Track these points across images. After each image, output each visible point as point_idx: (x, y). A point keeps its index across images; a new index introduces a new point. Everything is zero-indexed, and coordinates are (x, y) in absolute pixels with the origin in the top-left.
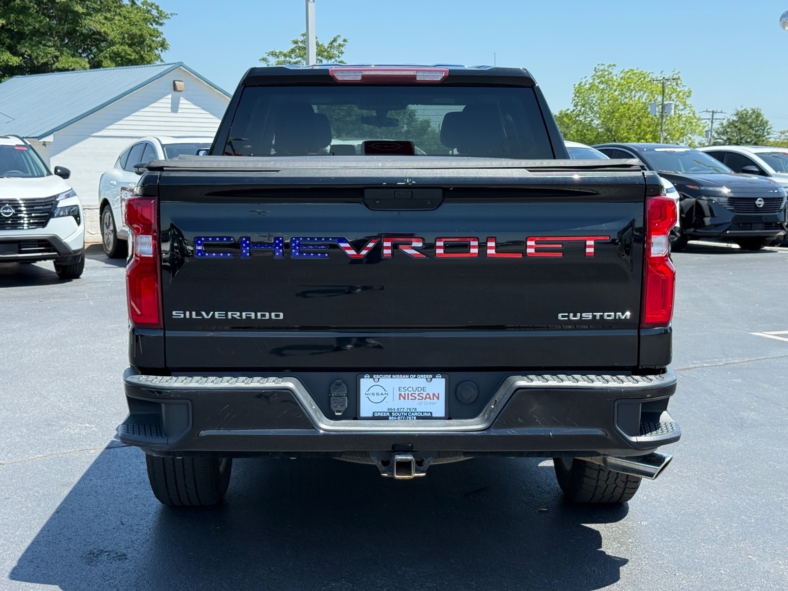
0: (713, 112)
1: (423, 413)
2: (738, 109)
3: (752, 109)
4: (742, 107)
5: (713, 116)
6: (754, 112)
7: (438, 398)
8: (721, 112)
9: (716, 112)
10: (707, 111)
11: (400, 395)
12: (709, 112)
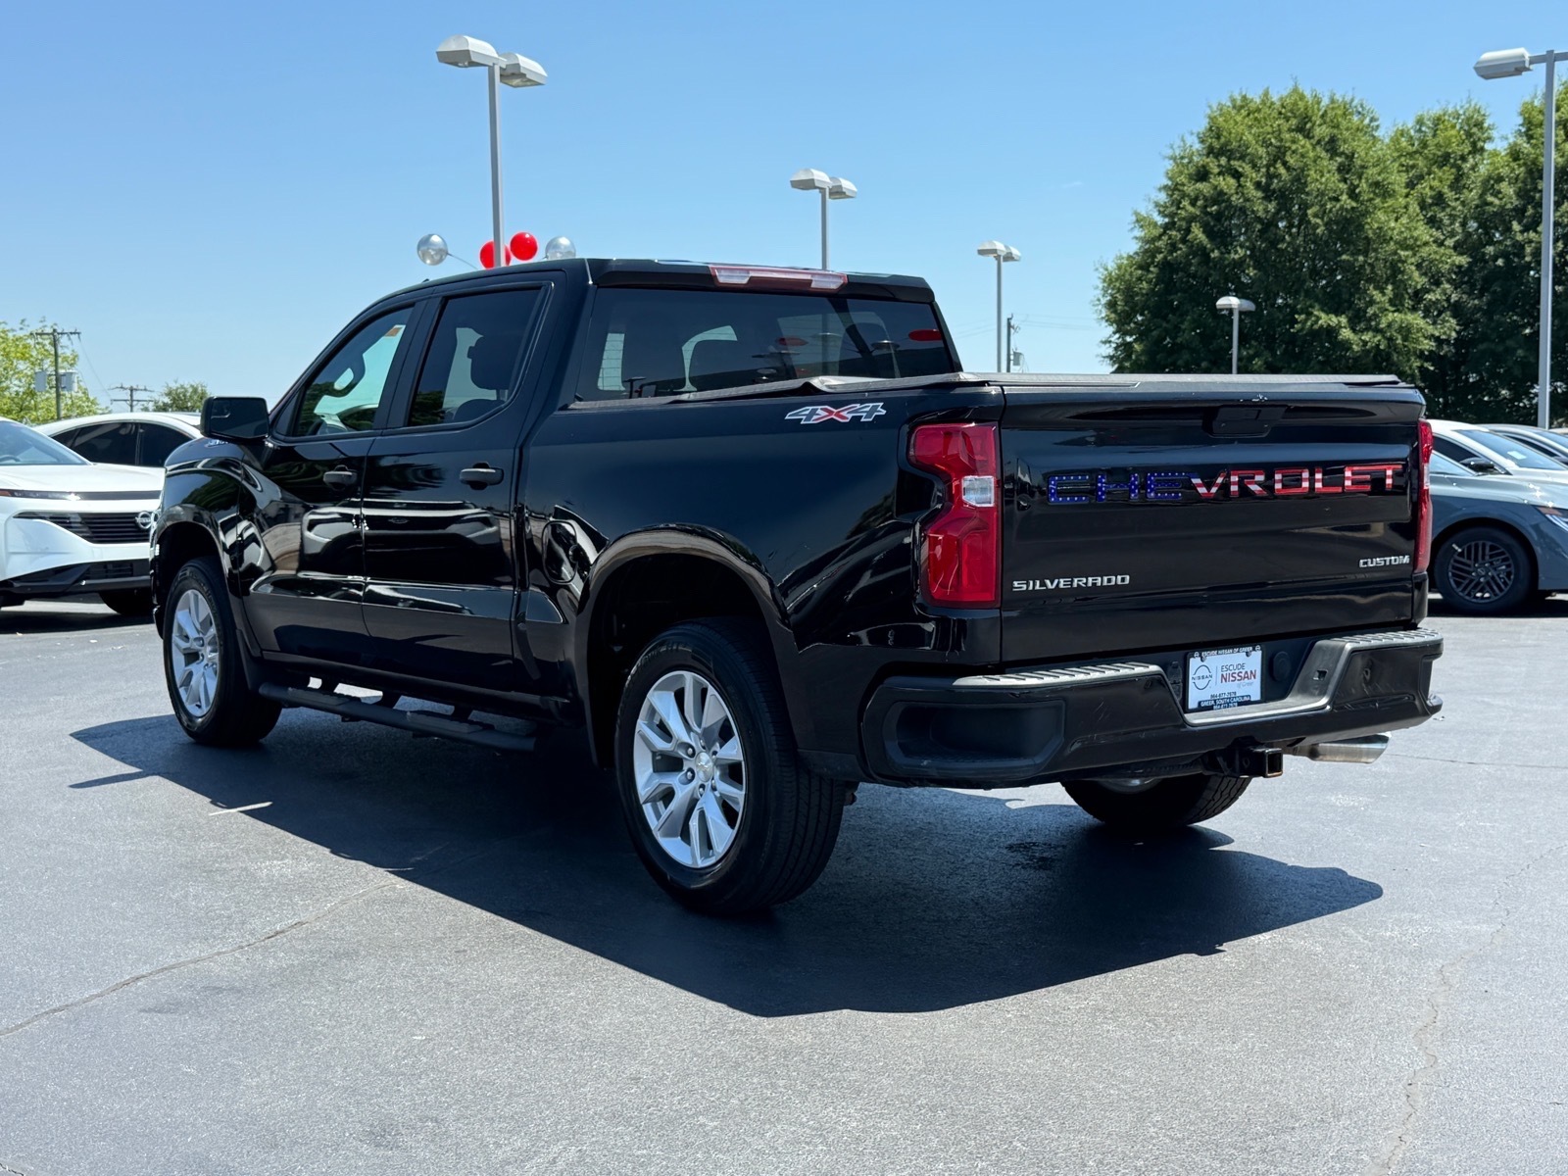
0: (132, 390)
1: (1243, 697)
2: (170, 385)
3: (192, 386)
4: (176, 382)
5: (131, 396)
6: (195, 390)
7: (1255, 677)
8: (145, 390)
9: (136, 390)
10: (122, 388)
11: (1222, 675)
12: (125, 389)
